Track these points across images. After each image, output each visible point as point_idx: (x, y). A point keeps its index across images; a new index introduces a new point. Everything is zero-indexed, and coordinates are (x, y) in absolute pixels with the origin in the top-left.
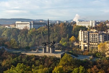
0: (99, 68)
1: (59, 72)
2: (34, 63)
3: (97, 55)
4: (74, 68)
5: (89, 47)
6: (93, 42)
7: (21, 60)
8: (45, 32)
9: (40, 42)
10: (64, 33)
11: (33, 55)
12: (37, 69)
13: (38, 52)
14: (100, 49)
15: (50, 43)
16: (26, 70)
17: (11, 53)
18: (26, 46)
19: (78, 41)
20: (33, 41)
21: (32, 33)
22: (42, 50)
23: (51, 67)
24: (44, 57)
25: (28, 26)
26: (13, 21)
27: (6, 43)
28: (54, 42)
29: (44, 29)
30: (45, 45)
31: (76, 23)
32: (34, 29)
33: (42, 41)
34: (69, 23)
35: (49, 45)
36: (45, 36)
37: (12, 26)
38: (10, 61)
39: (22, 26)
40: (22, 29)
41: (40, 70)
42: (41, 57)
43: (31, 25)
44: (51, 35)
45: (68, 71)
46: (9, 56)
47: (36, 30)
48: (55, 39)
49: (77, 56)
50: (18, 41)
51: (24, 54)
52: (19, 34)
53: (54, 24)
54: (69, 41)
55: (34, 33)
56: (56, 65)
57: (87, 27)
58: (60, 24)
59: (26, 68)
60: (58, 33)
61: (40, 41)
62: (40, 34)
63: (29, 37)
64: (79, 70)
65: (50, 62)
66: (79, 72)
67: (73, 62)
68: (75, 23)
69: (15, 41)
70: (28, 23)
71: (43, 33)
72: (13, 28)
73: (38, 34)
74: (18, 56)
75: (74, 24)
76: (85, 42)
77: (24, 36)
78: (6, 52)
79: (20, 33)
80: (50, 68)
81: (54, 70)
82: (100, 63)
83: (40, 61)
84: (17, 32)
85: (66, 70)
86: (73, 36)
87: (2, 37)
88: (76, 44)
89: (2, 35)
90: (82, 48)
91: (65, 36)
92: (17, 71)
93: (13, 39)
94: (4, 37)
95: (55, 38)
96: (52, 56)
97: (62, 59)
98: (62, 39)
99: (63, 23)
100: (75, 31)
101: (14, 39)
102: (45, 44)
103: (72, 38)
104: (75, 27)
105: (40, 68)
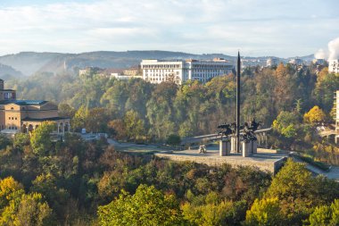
1: (266, 215)
2: (192, 185)
4: (315, 205)
7: (154, 174)
8: (229, 93)
9: (211, 123)
10: (287, 98)
11: (188, 163)
12: (200, 204)
13: (205, 154)
15: (242, 128)
16: (161, 206)
17: (125, 153)
18: (171, 133)
19: (330, 122)
20: (191, 118)
21: (188, 95)
22: (217, 147)
23: (244, 201)
24: (221, 170)
25: (178, 73)
26: (133, 59)
27: (112, 124)
28: (255, 125)
29: (226, 82)
30: (227, 133)
31: (327, 65)
32: (196, 82)
33: (218, 120)
34: (305, 66)
35: (239, 132)
36: (226, 106)
37: (131, 74)
38: (122, 177)
39: (158, 73)
40: (159, 82)
41: (208, 206)
42: (212, 168)
43: (185, 70)
44: (246, 101)
45: (295, 213)
46: (119, 161)
47: (202, 86)
48: (257, 113)
49: (324, 168)
50: (147, 120)
51: (162, 159)
52: (149, 99)
54: (301, 120)
55: (193, 96)
56: (257, 195)
58: (275, 68)
59: (163, 199)
60: (267, 96)
61: (211, 119)
62: (211, 100)
63: (179, 108)
64: (330, 211)
65: (240, 185)
66: (331, 218)
67: (312, 188)
68: (323, 65)
69: (137, 120)
70: (178, 66)
71: (221, 93)
72: (134, 81)
73: (208, 98)
74: (145, 163)
75: (320, 68)
77: (165, 103)
78: (112, 152)
79: (153, 94)
80: (238, 203)
81: (253, 208)
83: (209, 179)
84: (144, 91)
85: (289, 212)
86: (316, 107)
87: (100, 106)
88: (324, 132)
89: (101, 101)
91: (289, 106)
92: (137, 208)
93: (131, 114)
94: (107, 107)
95: (258, 110)
96: (247, 168)
97: (278, 175)
98: (279, 116)
99: (286, 66)
100: (322, 91)
101: (135, 111)
102: (225, 130)
103: (314, 113)
104: (324, 78)
105: (210, 202)
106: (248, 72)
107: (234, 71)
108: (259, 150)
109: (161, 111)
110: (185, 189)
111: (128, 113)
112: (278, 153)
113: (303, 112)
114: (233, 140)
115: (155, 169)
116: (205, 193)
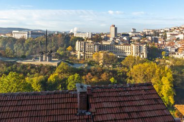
0: (93, 75)
1: (54, 79)
2: (29, 71)
3: (92, 63)
4: (70, 75)
5: (84, 56)
6: (88, 52)
7: (16, 68)
8: (43, 42)
9: (37, 51)
10: (62, 43)
11: (28, 64)
12: (32, 77)
14: (94, 58)
15: (47, 52)
16: (18, 79)
17: (5, 61)
18: (23, 55)
19: (74, 50)
20: (30, 50)
21: (29, 42)
22: (39, 59)
23: (47, 75)
24: (40, 66)
25: (26, 35)
26: (10, 30)
28: (51, 52)
29: (42, 38)
31: (73, 34)
32: (32, 38)
33: (39, 50)
34: (67, 34)
35: (46, 54)
36: (42, 46)
37: (8, 35)
38: (3, 70)
39: (19, 35)
40: (19, 38)
41: (35, 78)
42: (37, 65)
43: (28, 34)
44: (49, 44)
46: (2, 64)
47: (34, 40)
49: (72, 64)
50: (14, 50)
51: (19, 63)
52: (15, 43)
54: (66, 50)
55: (31, 43)
56: (52, 73)
57: (84, 38)
59: (19, 76)
60: (55, 43)
63: (26, 46)
64: (74, 77)
65: (46, 70)
66: (74, 79)
67: (69, 70)
68: (72, 34)
69: (10, 50)
70: (26, 33)
71: (40, 42)
72: (9, 37)
73: (36, 43)
74: (12, 65)
76: (81, 51)
77: (21, 45)
80: (45, 76)
81: (50, 77)
82: (94, 70)
83: (36, 69)
84: (13, 41)
85: (62, 78)
86: (70, 46)
88: (73, 53)
90: (79, 57)
91: (62, 46)
92: (9, 80)
93: (8, 48)
95: (53, 47)
96: (48, 65)
97: (58, 67)
98: (59, 49)
99: (61, 34)
100: (72, 42)
102: (42, 53)
103: (70, 48)
104: (73, 38)
105: (36, 76)
106: (50, 35)
107: (45, 35)
108: (53, 59)
109: (19, 48)
110: (27, 73)
111: (7, 48)
112: (59, 60)
113: (66, 48)
114: (44, 56)
115: (16, 66)
116: (34, 74)
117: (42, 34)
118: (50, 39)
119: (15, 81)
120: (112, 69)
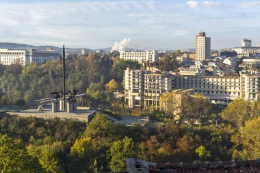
0: (161, 141)
1: (83, 149)
2: (34, 133)
3: (158, 115)
4: (113, 140)
5: (143, 100)
6: (150, 92)
7: (7, 127)
8: (58, 72)
9: (46, 91)
10: (95, 74)
11: (31, 118)
12: (40, 144)
14: (163, 105)
15: (67, 94)
16: (12, 148)
18: (18, 98)
19: (121, 89)
20: (32, 88)
21: (30, 73)
22: (51, 107)
23: (69, 141)
24: (53, 121)
25: (22, 58)
28: (75, 92)
29: (56, 64)
31: (119, 54)
32: (35, 64)
33: (51, 89)
34: (105, 55)
36: (56, 80)
39: (9, 58)
40: (9, 64)
41: (45, 146)
42: (47, 120)
43: (27, 56)
44: (69, 76)
45: (101, 146)
47: (39, 67)
48: (77, 84)
49: (118, 117)
51: (12, 116)
53: (76, 56)
54: (104, 88)
55: (34, 73)
56: (77, 136)
57: (140, 62)
58: (87, 55)
59: (13, 143)
60: (83, 73)
61: (46, 89)
62: (46, 76)
63: (24, 81)
64: (123, 144)
65: (66, 130)
66: (123, 148)
67: (112, 130)
68: (117, 54)
70: (22, 53)
71: (52, 71)
73: (44, 75)
75: (115, 56)
76: (135, 91)
77: (13, 78)
79: (5, 72)
80: (65, 143)
81: (75, 145)
82: (163, 131)
83: (46, 128)
85: (98, 146)
86: (113, 80)
88: (118, 95)
90: (130, 103)
91: (96, 80)
95: (77, 82)
96: (70, 120)
97: (90, 123)
98: (90, 86)
99: (94, 54)
100: (116, 70)
102: (56, 95)
103: (112, 84)
104: (117, 62)
105: (47, 143)
106: (70, 58)
107: (60, 57)
108: (78, 108)
110: (29, 136)
112: (90, 109)
113: (105, 83)
114: (61, 102)
115: (7, 123)
116: (43, 137)
117: (56, 55)
118: (70, 64)
119: (7, 152)
120: (199, 128)
